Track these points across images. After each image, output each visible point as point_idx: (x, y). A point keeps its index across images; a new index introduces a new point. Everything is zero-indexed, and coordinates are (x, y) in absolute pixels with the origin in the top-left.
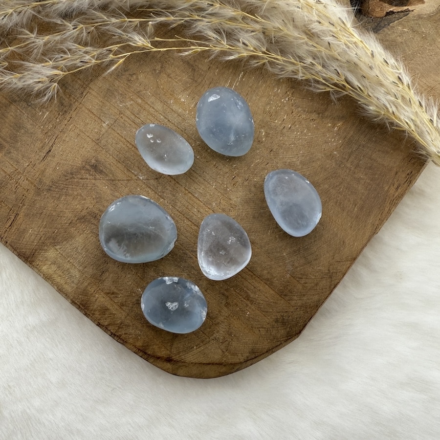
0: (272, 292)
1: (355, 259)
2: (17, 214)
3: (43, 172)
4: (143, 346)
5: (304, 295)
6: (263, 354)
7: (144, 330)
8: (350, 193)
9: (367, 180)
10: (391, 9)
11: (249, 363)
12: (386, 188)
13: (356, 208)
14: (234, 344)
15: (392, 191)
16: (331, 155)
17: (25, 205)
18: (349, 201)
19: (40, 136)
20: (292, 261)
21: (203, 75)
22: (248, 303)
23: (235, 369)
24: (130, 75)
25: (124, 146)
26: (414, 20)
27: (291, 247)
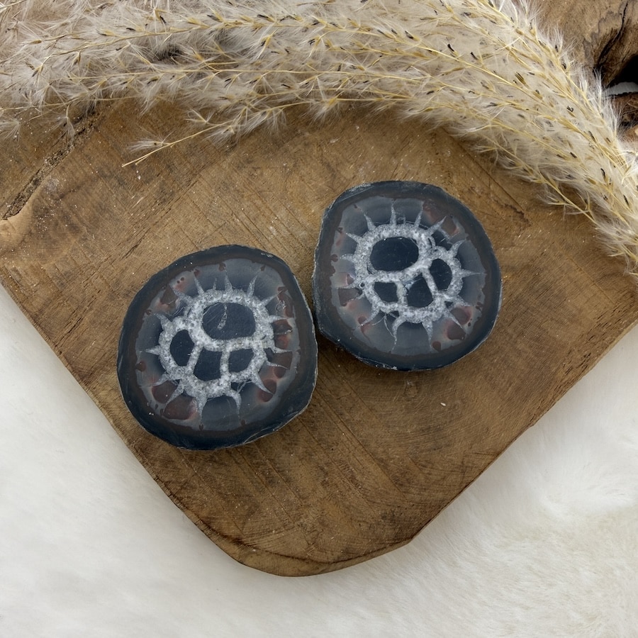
0: (384, 477)
1: (498, 454)
2: (81, 319)
3: (123, 271)
4: (208, 518)
5: (425, 489)
6: (359, 556)
7: (213, 496)
8: (505, 367)
9: (531, 355)
11: (339, 565)
12: (554, 370)
13: (510, 389)
14: (325, 536)
15: (561, 374)
17: (91, 309)
18: (503, 377)
19: (127, 225)
20: (417, 442)
21: (344, 184)
22: (352, 486)
23: (321, 569)
24: (253, 168)
27: (419, 424)
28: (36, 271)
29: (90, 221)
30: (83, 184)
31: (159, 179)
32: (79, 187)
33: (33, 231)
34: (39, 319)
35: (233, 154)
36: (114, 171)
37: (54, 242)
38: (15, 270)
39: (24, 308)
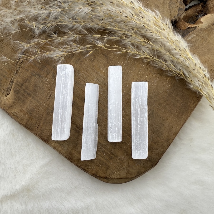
1: (177, 134)
2: (40, 123)
3: (49, 105)
4: (95, 173)
5: (157, 149)
6: (142, 173)
7: (95, 167)
8: (174, 107)
9: (181, 101)
10: (189, 26)
11: (137, 177)
12: (189, 104)
13: (177, 113)
14: (131, 170)
15: (191, 105)
16: (166, 91)
17: (42, 119)
19: (46, 90)
20: (152, 136)
21: (111, 60)
23: (132, 180)
24: (81, 61)
25: (81, 92)
26: (198, 31)
27: (152, 130)
28: (21, 111)
29: (33, 91)
30: (28, 79)
31: (52, 72)
32: (26, 81)
33: (16, 98)
34: (27, 126)
35: (73, 58)
36: (37, 73)
37: (24, 101)
38: (15, 112)
39: (21, 123)
